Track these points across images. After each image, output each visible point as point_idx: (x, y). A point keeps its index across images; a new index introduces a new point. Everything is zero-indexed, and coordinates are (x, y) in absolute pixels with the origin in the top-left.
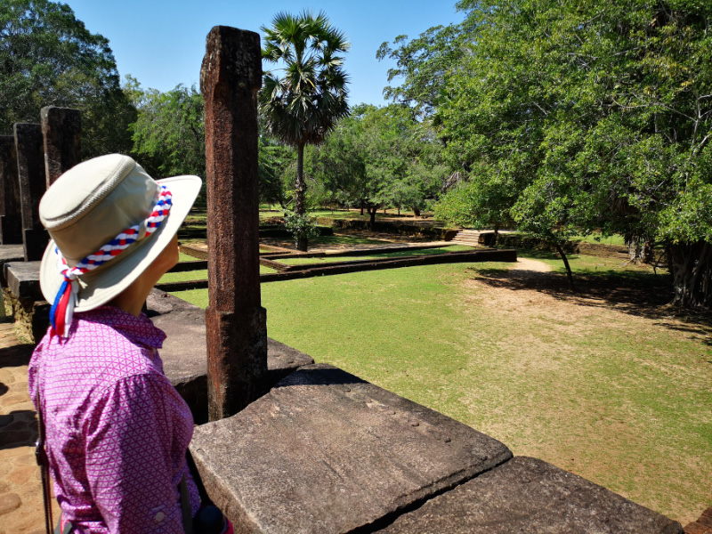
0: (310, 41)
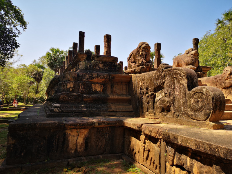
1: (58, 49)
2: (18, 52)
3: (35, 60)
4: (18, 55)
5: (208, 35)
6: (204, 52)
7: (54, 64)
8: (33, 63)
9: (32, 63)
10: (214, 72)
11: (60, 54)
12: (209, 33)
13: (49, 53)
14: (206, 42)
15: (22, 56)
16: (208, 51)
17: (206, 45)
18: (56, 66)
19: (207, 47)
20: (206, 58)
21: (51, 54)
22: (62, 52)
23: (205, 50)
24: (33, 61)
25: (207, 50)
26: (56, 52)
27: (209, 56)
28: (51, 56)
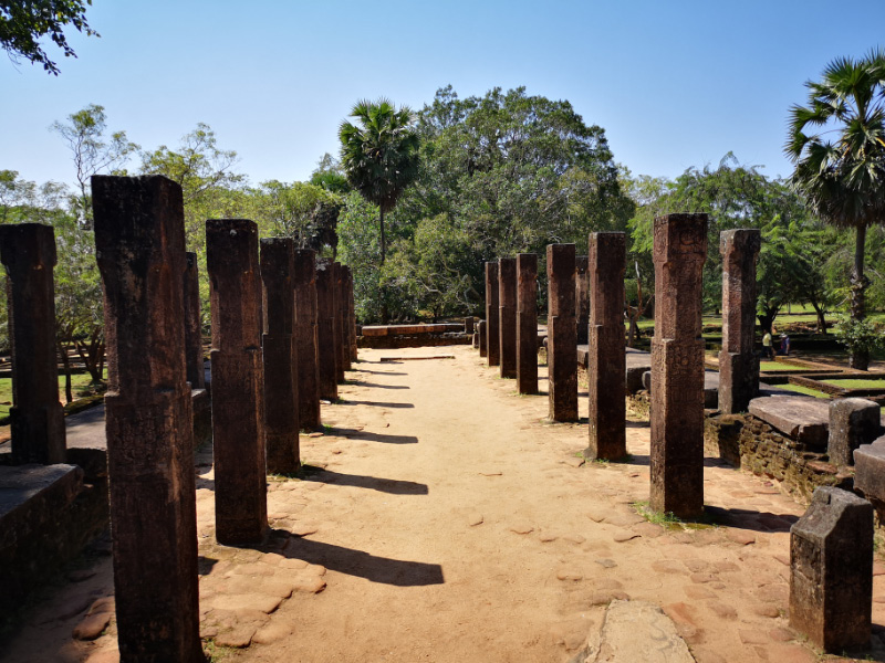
1: (386, 105)
2: (213, 141)
3: (327, 155)
4: (217, 153)
7: (372, 174)
8: (322, 167)
9: (318, 167)
11: (394, 126)
13: (348, 127)
15: (237, 157)
18: (382, 182)
21: (356, 130)
22: (404, 117)
24: (320, 160)
26: (377, 119)
28: (358, 142)
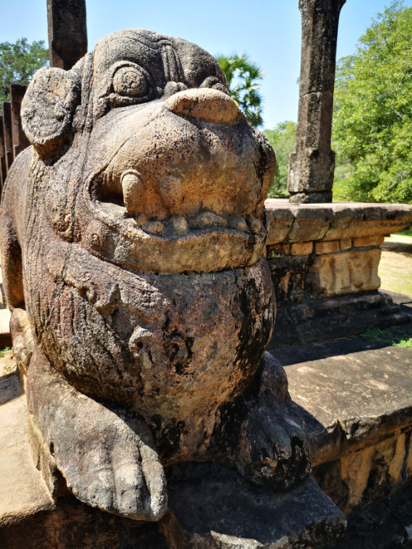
0: (237, 72)
5: (397, 8)
6: (379, 64)
10: (401, 135)
12: (399, 5)
14: (388, 30)
16: (393, 61)
17: (389, 40)
19: (390, 47)
20: (383, 85)
23: (382, 59)
25: (390, 56)
27: (395, 81)
